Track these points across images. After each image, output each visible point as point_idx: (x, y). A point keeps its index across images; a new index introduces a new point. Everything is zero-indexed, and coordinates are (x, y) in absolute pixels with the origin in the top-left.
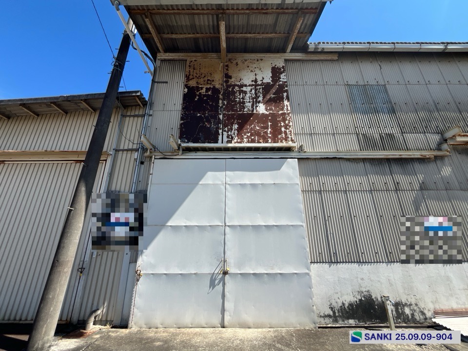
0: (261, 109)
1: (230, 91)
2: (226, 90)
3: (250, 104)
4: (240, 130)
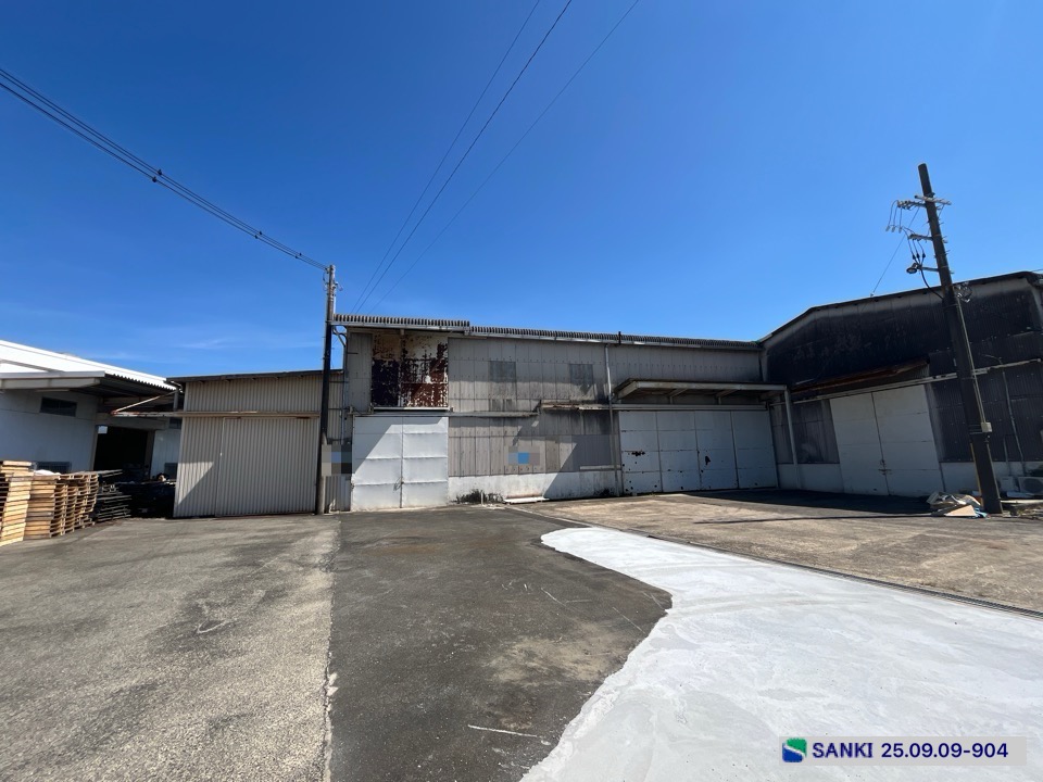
0: (428, 380)
1: (407, 365)
2: (403, 363)
3: (420, 376)
4: (412, 395)
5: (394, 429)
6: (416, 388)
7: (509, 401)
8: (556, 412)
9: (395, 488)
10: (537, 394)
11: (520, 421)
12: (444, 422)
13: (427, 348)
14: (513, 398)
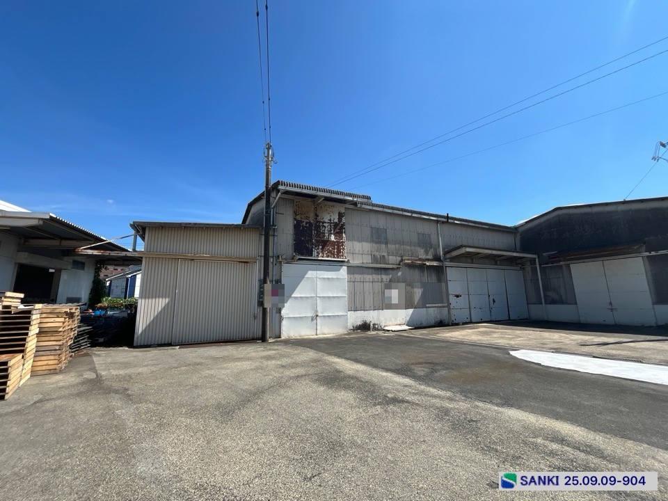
0: (333, 238)
1: (318, 225)
2: (316, 224)
3: (327, 235)
4: (322, 249)
5: (311, 274)
6: (325, 243)
7: (384, 256)
8: (411, 266)
9: (312, 320)
10: (400, 252)
11: (390, 271)
12: (344, 270)
13: (332, 214)
14: (386, 254)
